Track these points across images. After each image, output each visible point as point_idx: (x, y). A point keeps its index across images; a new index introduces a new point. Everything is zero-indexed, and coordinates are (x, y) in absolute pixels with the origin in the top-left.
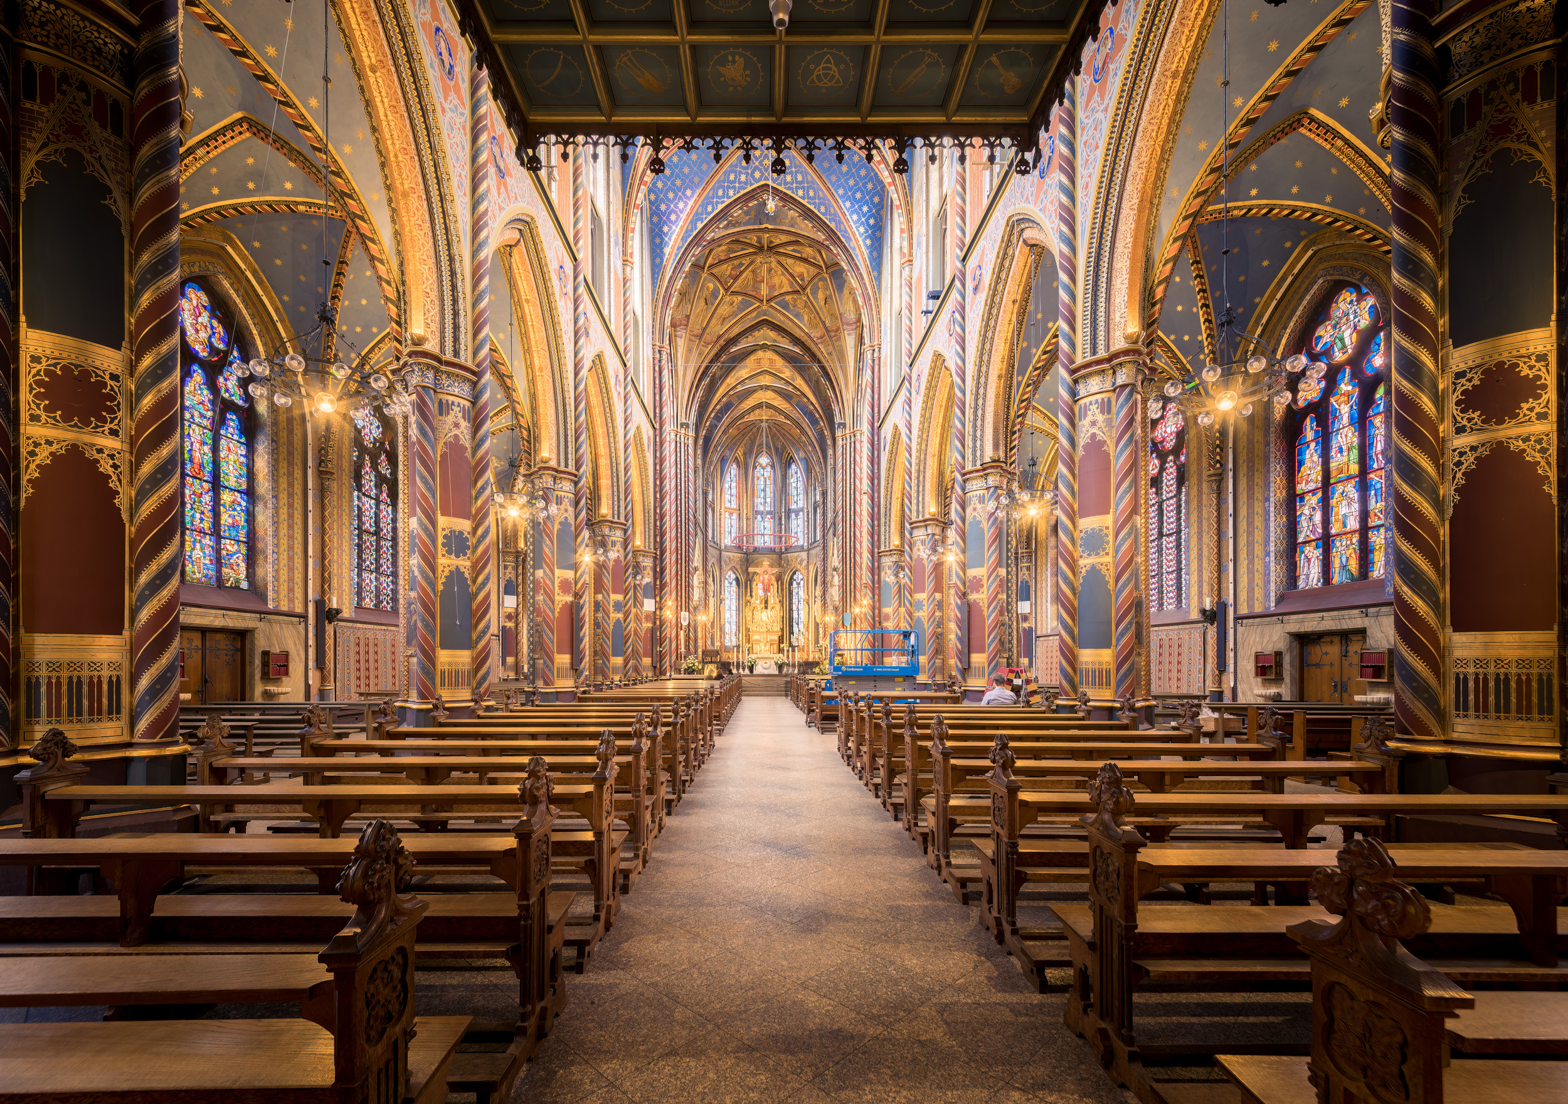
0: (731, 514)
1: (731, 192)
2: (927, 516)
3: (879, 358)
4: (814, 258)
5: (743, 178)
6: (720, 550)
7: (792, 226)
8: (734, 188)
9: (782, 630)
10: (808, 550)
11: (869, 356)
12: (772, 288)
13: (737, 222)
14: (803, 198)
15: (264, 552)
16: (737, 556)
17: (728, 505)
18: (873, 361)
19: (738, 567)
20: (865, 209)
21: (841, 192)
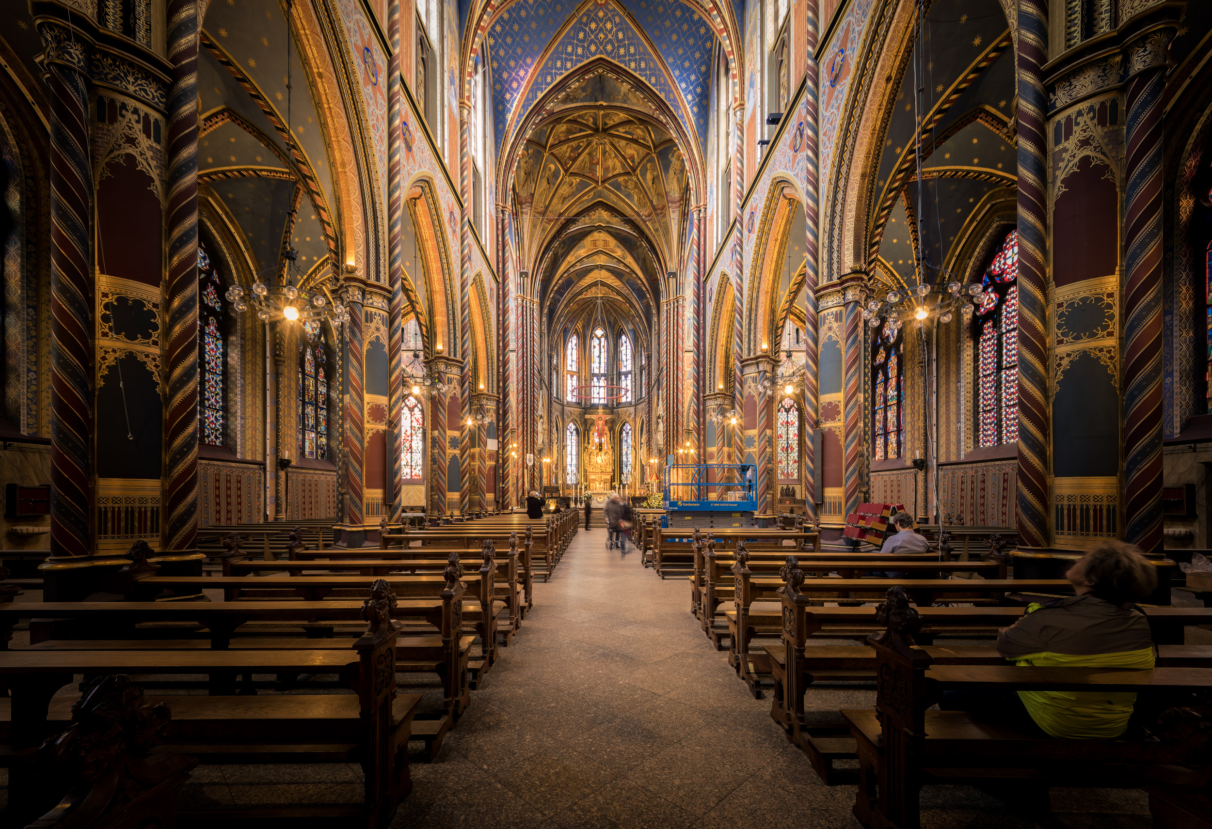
0: (572, 376)
1: (569, 65)
2: (759, 353)
3: (705, 218)
4: (644, 139)
5: (580, 51)
6: (563, 405)
7: (625, 102)
8: (571, 60)
9: (614, 471)
10: (636, 405)
11: (695, 216)
12: (606, 170)
13: (574, 98)
14: (635, 70)
15: (16, 370)
16: (577, 410)
17: (569, 368)
18: (699, 221)
19: (578, 419)
20: (693, 78)
21: (671, 60)
